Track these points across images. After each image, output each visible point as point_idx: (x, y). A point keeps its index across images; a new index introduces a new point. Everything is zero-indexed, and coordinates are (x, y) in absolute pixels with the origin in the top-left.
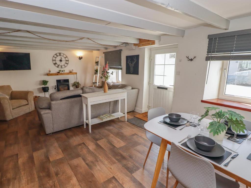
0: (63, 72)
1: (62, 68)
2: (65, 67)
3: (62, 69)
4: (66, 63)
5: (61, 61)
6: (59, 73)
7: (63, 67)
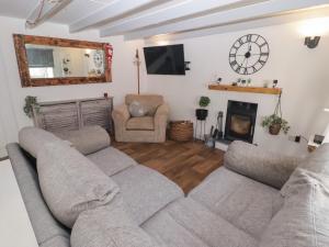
0: (245, 85)
1: (246, 72)
2: (255, 71)
3: (245, 78)
4: (259, 61)
5: (248, 55)
6: (234, 85)
7: (250, 70)
